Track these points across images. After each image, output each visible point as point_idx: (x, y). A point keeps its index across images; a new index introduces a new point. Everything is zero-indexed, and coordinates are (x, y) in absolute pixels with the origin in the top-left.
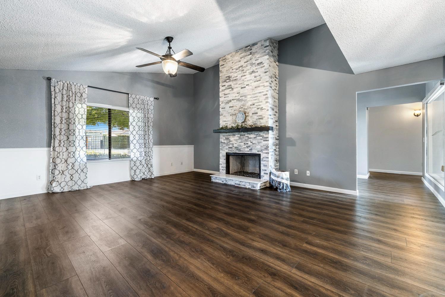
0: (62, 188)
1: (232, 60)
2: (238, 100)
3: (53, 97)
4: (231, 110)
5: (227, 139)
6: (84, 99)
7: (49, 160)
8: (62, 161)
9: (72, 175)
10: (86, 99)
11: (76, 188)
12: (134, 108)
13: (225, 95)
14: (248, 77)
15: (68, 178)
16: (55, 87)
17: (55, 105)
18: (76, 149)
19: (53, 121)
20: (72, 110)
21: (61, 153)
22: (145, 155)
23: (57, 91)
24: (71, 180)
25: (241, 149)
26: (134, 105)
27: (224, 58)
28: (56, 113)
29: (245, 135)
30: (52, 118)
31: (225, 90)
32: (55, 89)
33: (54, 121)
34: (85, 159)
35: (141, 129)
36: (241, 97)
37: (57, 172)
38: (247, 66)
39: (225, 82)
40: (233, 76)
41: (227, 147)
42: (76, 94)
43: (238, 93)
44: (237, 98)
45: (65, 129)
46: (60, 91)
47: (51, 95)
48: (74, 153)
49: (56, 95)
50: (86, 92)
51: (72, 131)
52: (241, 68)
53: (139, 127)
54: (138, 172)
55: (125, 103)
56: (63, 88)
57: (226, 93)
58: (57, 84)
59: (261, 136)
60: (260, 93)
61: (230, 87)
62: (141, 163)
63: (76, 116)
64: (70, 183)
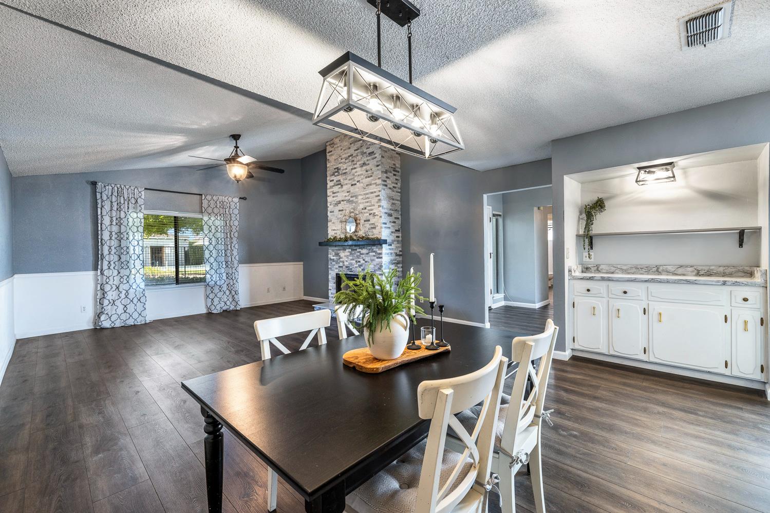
0: (113, 322)
1: (340, 146)
2: (348, 201)
3: (99, 206)
4: (341, 214)
5: (337, 254)
6: (140, 206)
7: (96, 287)
8: (112, 288)
9: (125, 306)
10: (143, 206)
11: (131, 322)
12: (209, 214)
13: (334, 193)
14: (359, 171)
15: (120, 310)
16: (101, 194)
17: (102, 217)
18: (131, 271)
19: (99, 237)
20: (124, 222)
21: (111, 278)
22: (227, 278)
23: (105, 198)
24: (125, 312)
25: (353, 269)
26: (210, 210)
27: (331, 142)
28: (104, 227)
29: (356, 249)
30: (98, 233)
31: (333, 186)
32: (101, 196)
33: (101, 237)
34: (142, 285)
35: (220, 243)
36: (352, 197)
37: (106, 302)
38: (357, 156)
39: (333, 175)
40: (342, 168)
41: (337, 266)
42: (129, 200)
43: (348, 192)
44: (347, 198)
45: (115, 246)
46: (108, 198)
47: (96, 203)
48: (128, 277)
49: (103, 204)
50: (143, 197)
51: (125, 248)
52: (351, 158)
53: (218, 239)
54: (216, 301)
55: (197, 208)
56: (112, 193)
57: (334, 191)
58: (104, 189)
59: (374, 252)
60: (372, 193)
61: (339, 183)
62: (220, 289)
63: (130, 229)
64: (124, 317)
